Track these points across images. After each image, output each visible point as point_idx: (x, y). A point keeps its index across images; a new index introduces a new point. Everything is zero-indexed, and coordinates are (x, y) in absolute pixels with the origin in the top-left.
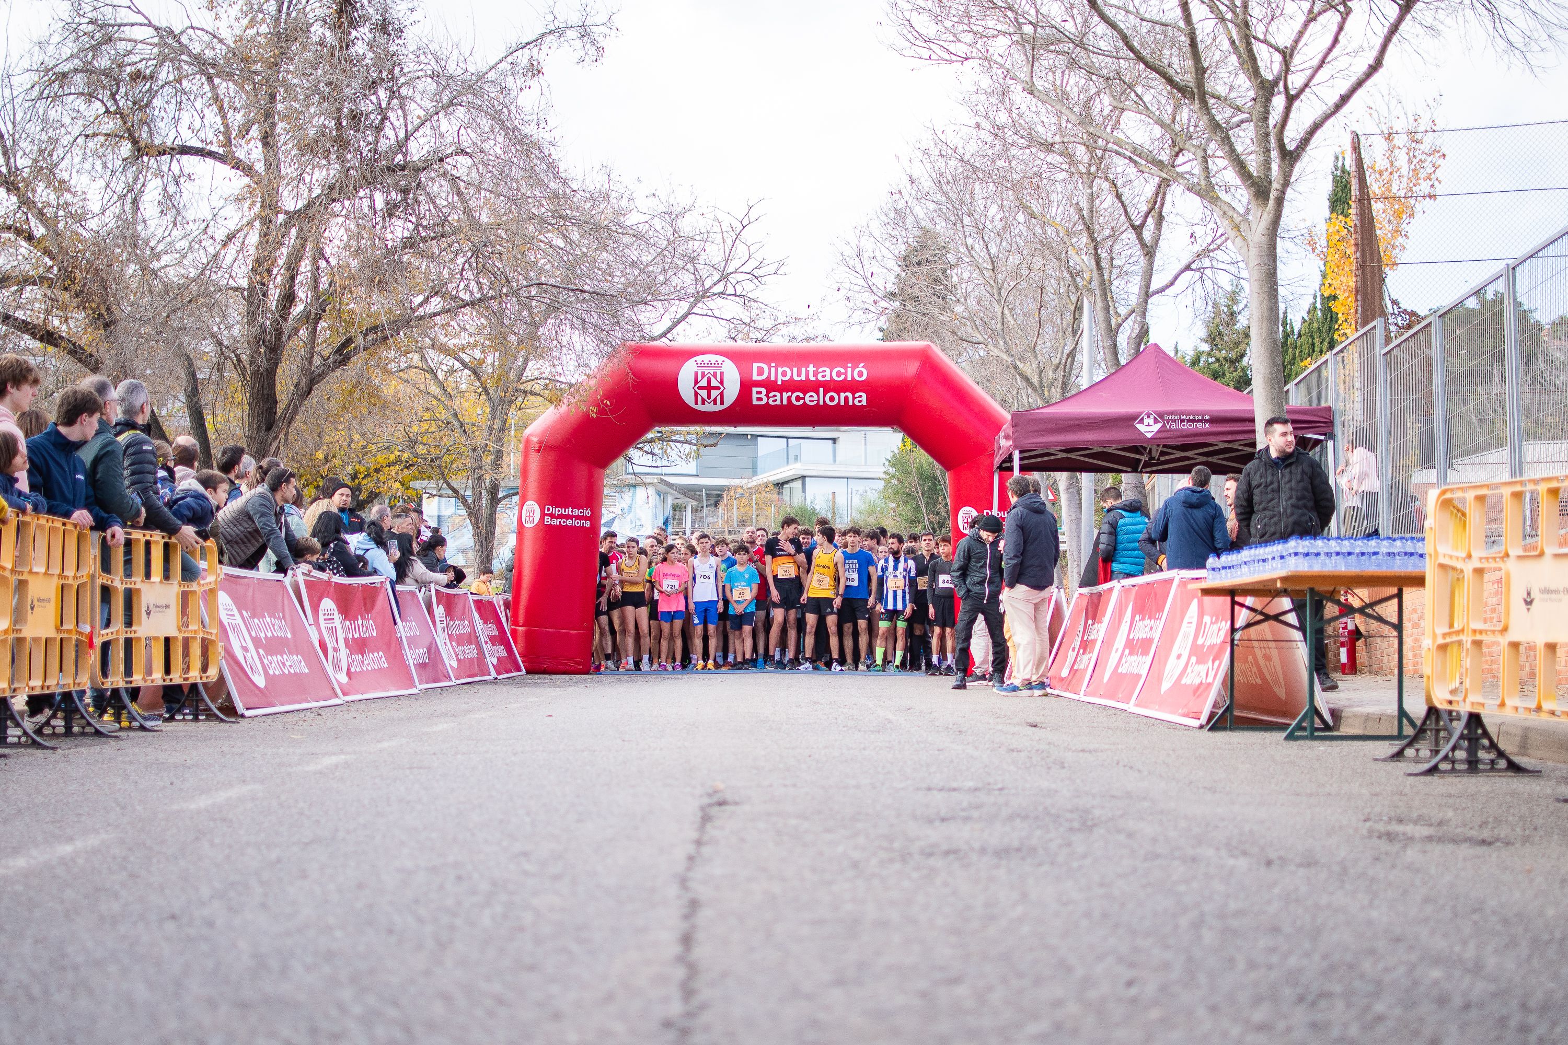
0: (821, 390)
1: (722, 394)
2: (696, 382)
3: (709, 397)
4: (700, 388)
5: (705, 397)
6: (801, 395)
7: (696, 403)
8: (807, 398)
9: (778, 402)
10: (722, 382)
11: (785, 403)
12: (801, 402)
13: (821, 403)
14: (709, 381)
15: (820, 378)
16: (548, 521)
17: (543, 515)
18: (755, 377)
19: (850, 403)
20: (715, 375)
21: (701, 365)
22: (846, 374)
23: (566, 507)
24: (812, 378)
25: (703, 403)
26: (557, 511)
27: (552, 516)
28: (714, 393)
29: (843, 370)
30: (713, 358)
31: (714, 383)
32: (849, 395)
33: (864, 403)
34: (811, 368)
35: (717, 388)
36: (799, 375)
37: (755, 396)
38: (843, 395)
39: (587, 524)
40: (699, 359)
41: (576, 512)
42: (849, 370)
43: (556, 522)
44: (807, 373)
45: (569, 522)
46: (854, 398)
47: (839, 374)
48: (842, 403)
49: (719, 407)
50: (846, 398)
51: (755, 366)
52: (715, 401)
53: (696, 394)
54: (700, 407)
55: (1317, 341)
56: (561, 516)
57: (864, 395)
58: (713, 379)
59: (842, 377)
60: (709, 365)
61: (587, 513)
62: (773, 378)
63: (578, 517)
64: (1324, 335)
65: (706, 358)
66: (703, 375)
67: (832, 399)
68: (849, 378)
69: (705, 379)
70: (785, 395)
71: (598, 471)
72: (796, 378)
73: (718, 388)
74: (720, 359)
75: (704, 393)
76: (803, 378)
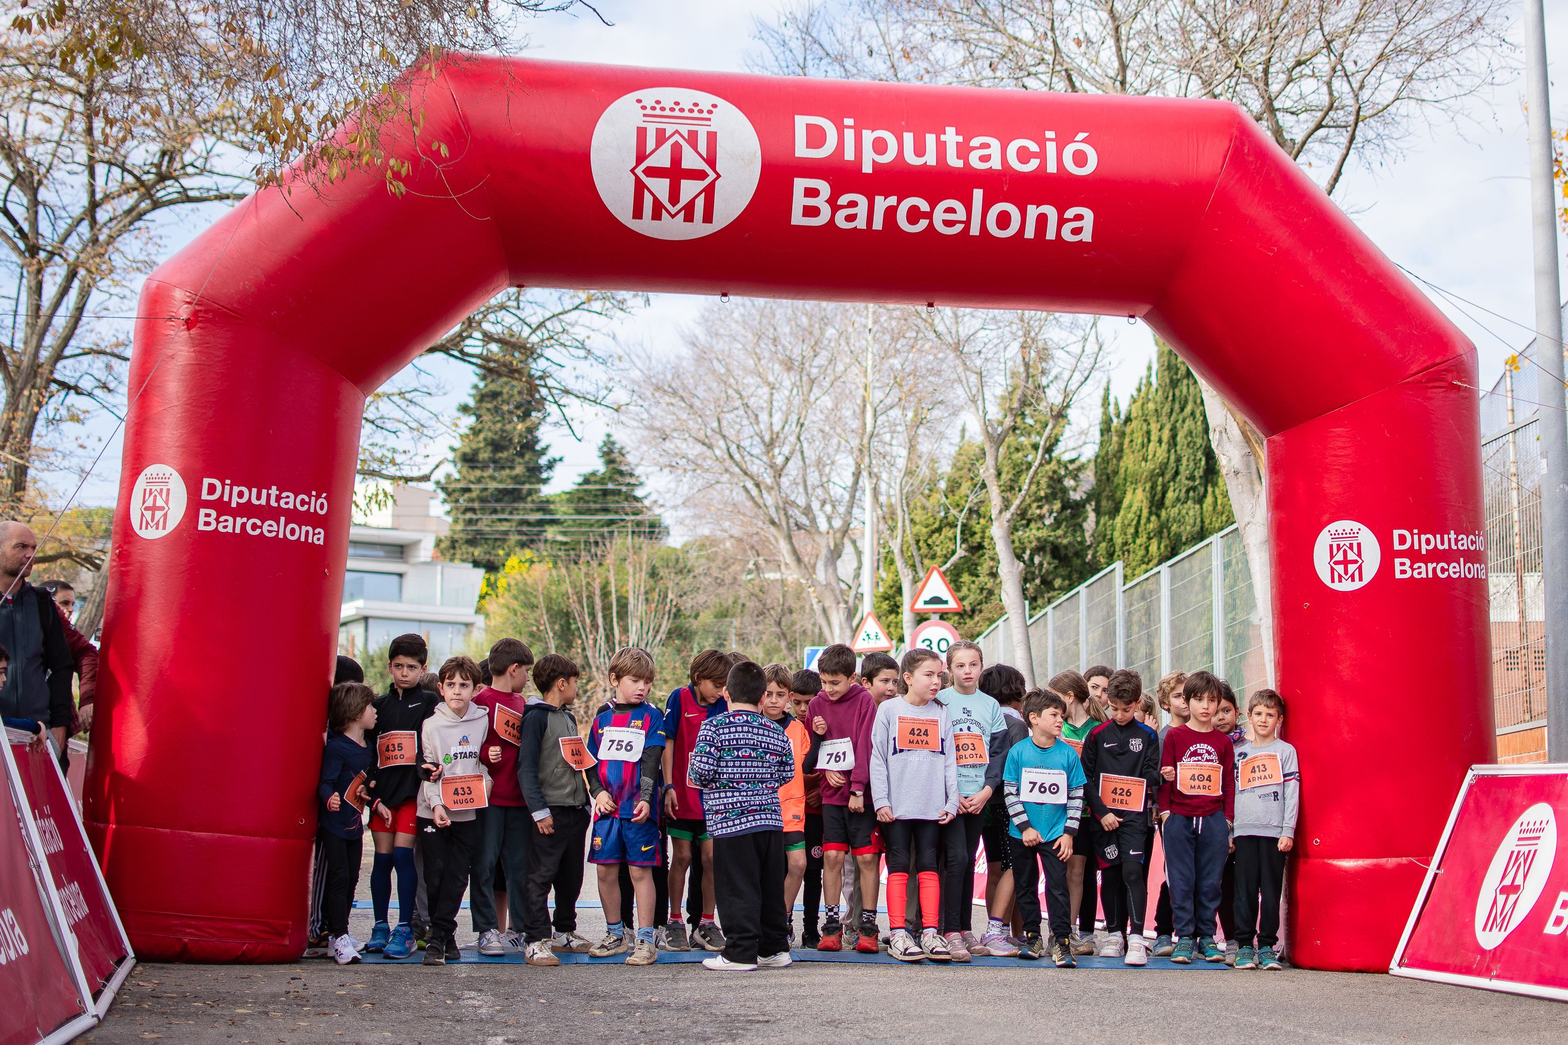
0: (978, 195)
1: (709, 191)
2: (641, 158)
3: (674, 197)
4: (650, 172)
5: (664, 198)
6: (924, 206)
7: (638, 213)
8: (939, 215)
9: (861, 223)
10: (711, 161)
11: (878, 225)
12: (923, 224)
13: (975, 230)
14: (676, 159)
15: (974, 161)
16: (207, 520)
17: (195, 504)
18: (802, 151)
19: (1051, 235)
20: (692, 139)
21: (655, 111)
22: (1042, 155)
23: (262, 484)
24: (954, 161)
25: (657, 216)
26: (237, 495)
27: (222, 507)
28: (689, 189)
29: (1034, 147)
30: (687, 97)
31: (691, 160)
32: (1051, 211)
33: (1086, 236)
34: (951, 137)
35: (699, 175)
36: (920, 150)
37: (799, 201)
38: (1033, 211)
39: (318, 537)
40: (649, 95)
41: (290, 501)
42: (1051, 148)
43: (230, 525)
44: (941, 147)
45: (269, 528)
46: (1062, 221)
47: (1024, 156)
48: (1030, 233)
49: (698, 230)
50: (1042, 220)
51: (801, 122)
52: (689, 211)
53: (640, 187)
54: (646, 227)
55: (1154, 427)
56: (247, 510)
57: (1088, 214)
58: (687, 150)
59: (1033, 164)
60: (676, 112)
61: (318, 505)
62: (849, 155)
63: (294, 516)
64: (1164, 419)
65: (668, 95)
66: (661, 137)
67: (1004, 220)
68: (1052, 168)
69: (667, 148)
70: (882, 204)
71: (348, 389)
72: (912, 159)
73: (701, 175)
74: (706, 99)
75: (660, 187)
76: (930, 159)
